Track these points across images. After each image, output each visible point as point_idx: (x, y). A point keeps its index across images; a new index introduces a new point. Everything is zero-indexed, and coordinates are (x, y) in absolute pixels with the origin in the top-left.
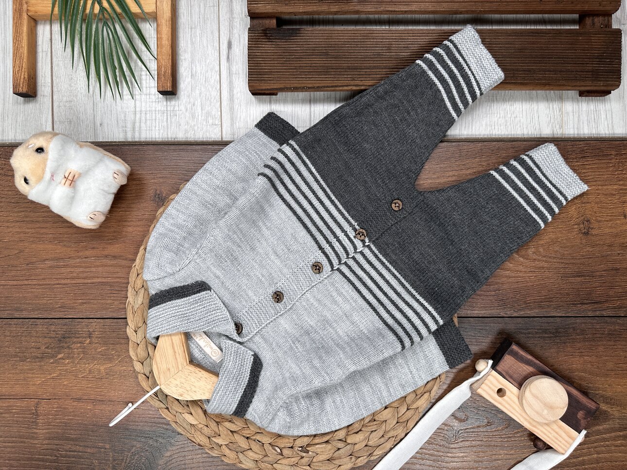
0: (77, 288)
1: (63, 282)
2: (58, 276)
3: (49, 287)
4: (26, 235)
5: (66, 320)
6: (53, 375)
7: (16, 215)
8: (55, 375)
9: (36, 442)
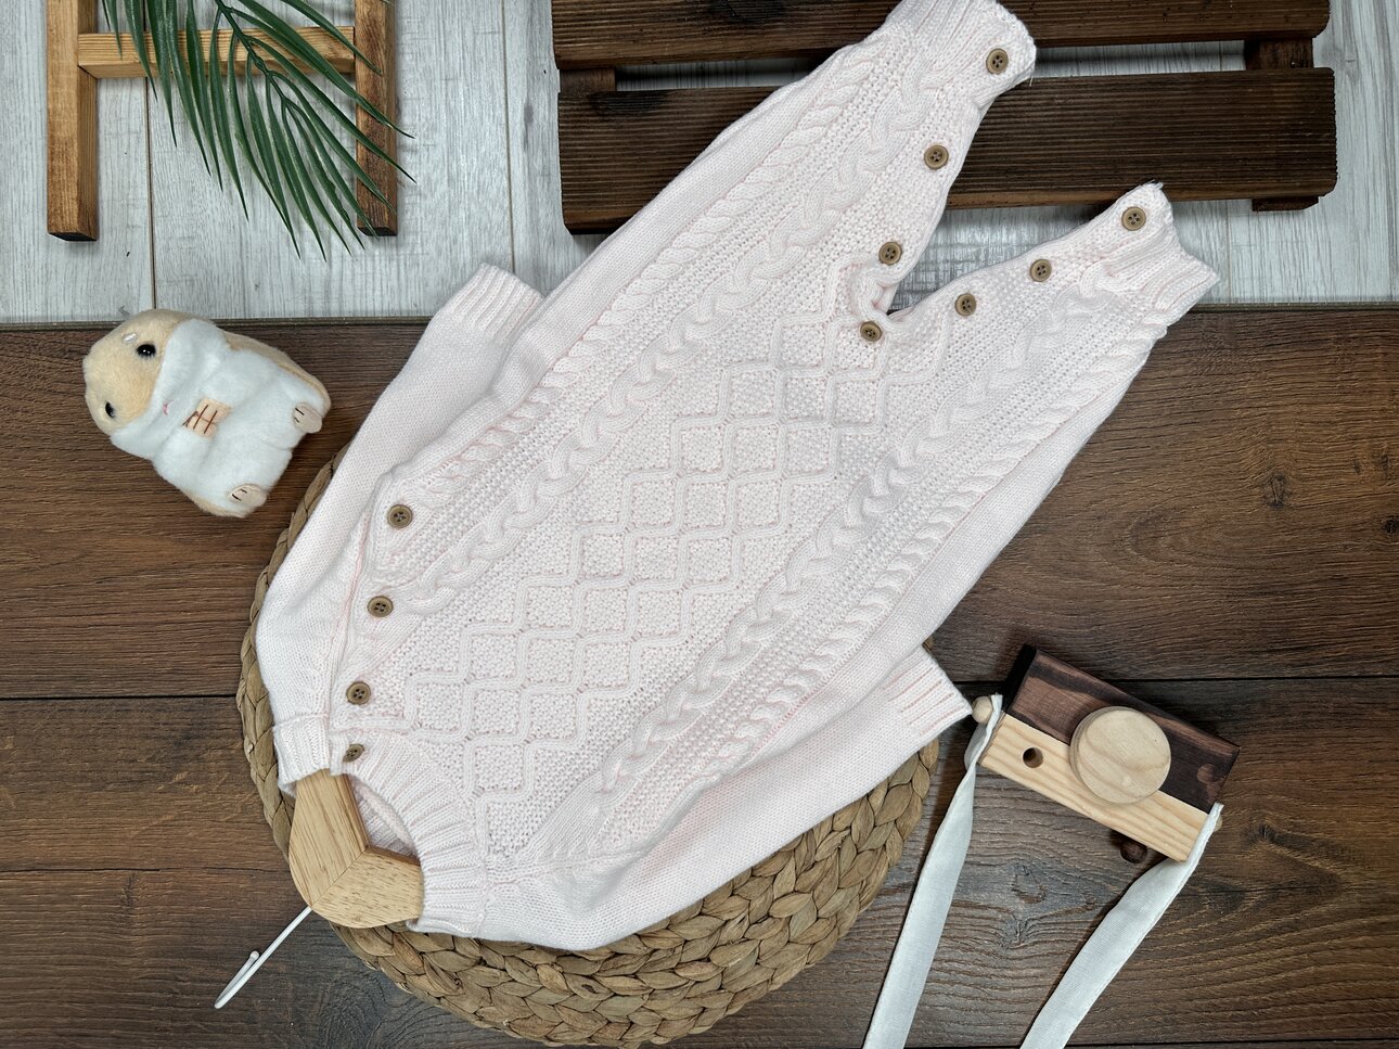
0: (207, 630)
2: (167, 606)
3: (145, 628)
4: (97, 519)
5: (191, 700)
6: (163, 819)
7: (74, 476)
8: (169, 817)
9: (128, 962)
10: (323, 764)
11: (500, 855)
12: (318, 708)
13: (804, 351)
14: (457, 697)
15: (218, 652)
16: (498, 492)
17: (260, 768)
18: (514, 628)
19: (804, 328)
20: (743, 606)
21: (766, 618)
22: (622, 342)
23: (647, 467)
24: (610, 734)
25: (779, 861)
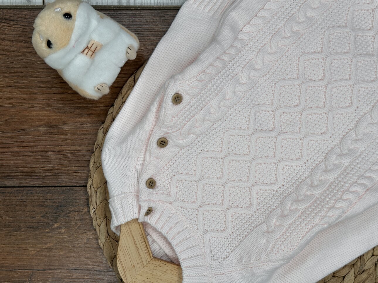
0: (72, 155)
1: (56, 148)
2: (52, 143)
4: (18, 101)
5: (63, 188)
6: (48, 245)
7: (7, 79)
8: (51, 245)
10: (136, 216)
11: (217, 261)
12: (132, 189)
13: (363, 22)
14: (195, 187)
15: (77, 166)
16: (218, 89)
17: (98, 220)
18: (222, 155)
19: (363, 11)
20: (333, 146)
21: (345, 152)
22: (276, 17)
23: (287, 78)
24: (268, 206)
25: (347, 269)
